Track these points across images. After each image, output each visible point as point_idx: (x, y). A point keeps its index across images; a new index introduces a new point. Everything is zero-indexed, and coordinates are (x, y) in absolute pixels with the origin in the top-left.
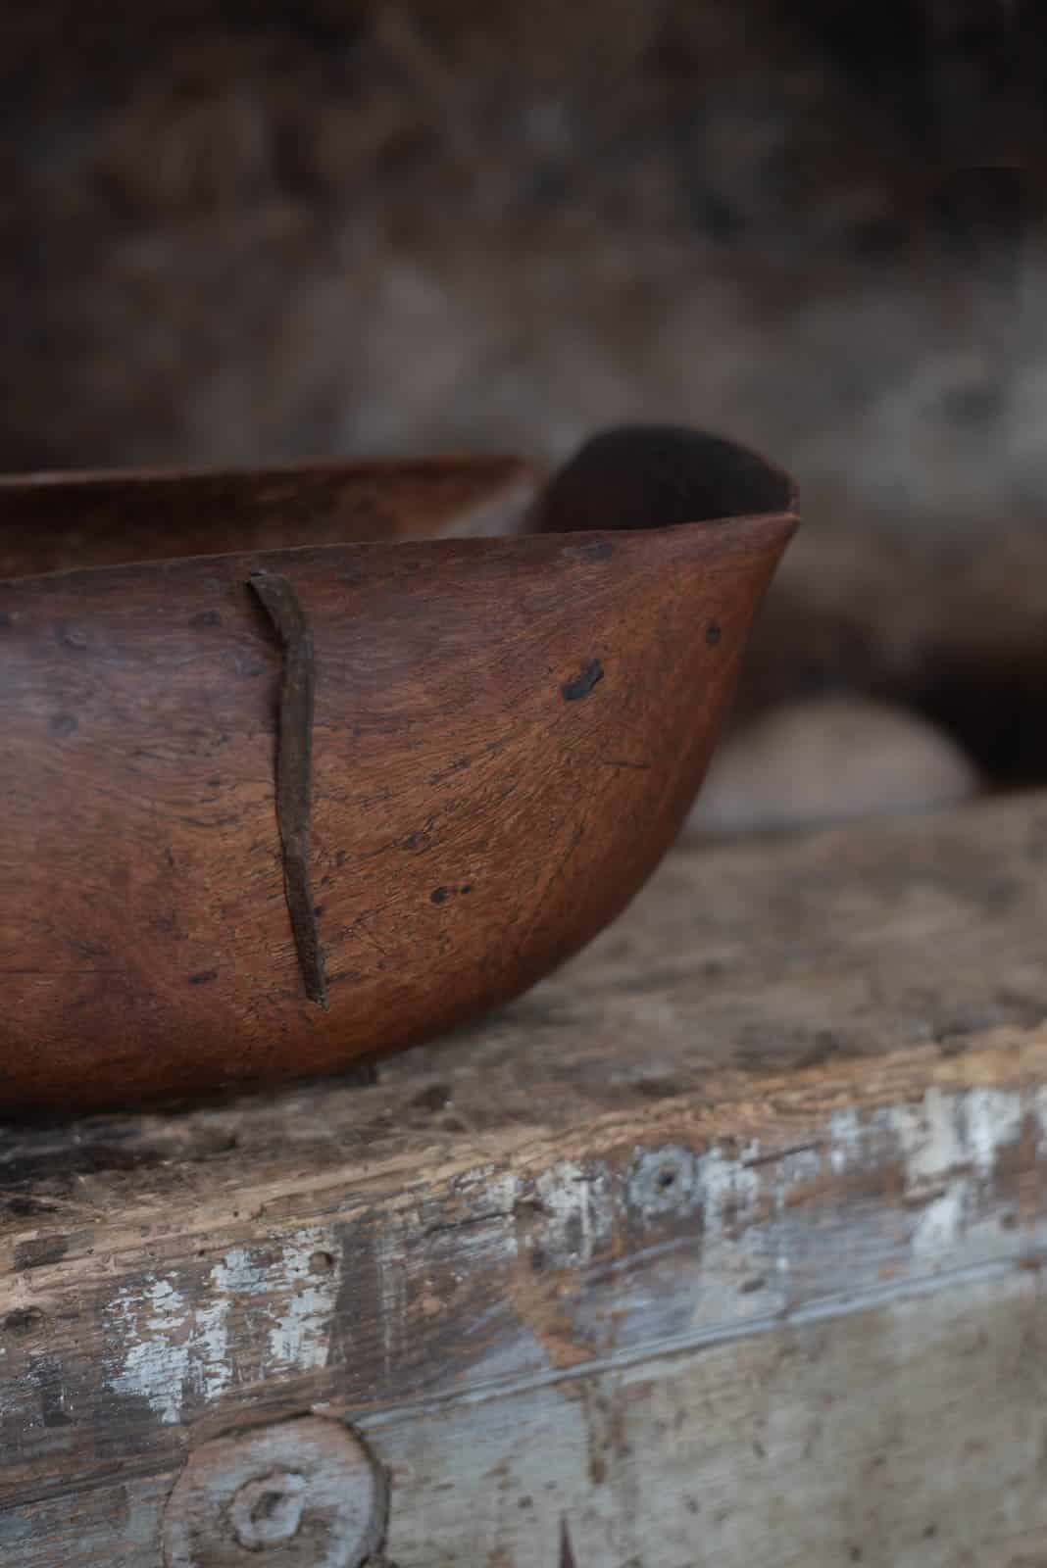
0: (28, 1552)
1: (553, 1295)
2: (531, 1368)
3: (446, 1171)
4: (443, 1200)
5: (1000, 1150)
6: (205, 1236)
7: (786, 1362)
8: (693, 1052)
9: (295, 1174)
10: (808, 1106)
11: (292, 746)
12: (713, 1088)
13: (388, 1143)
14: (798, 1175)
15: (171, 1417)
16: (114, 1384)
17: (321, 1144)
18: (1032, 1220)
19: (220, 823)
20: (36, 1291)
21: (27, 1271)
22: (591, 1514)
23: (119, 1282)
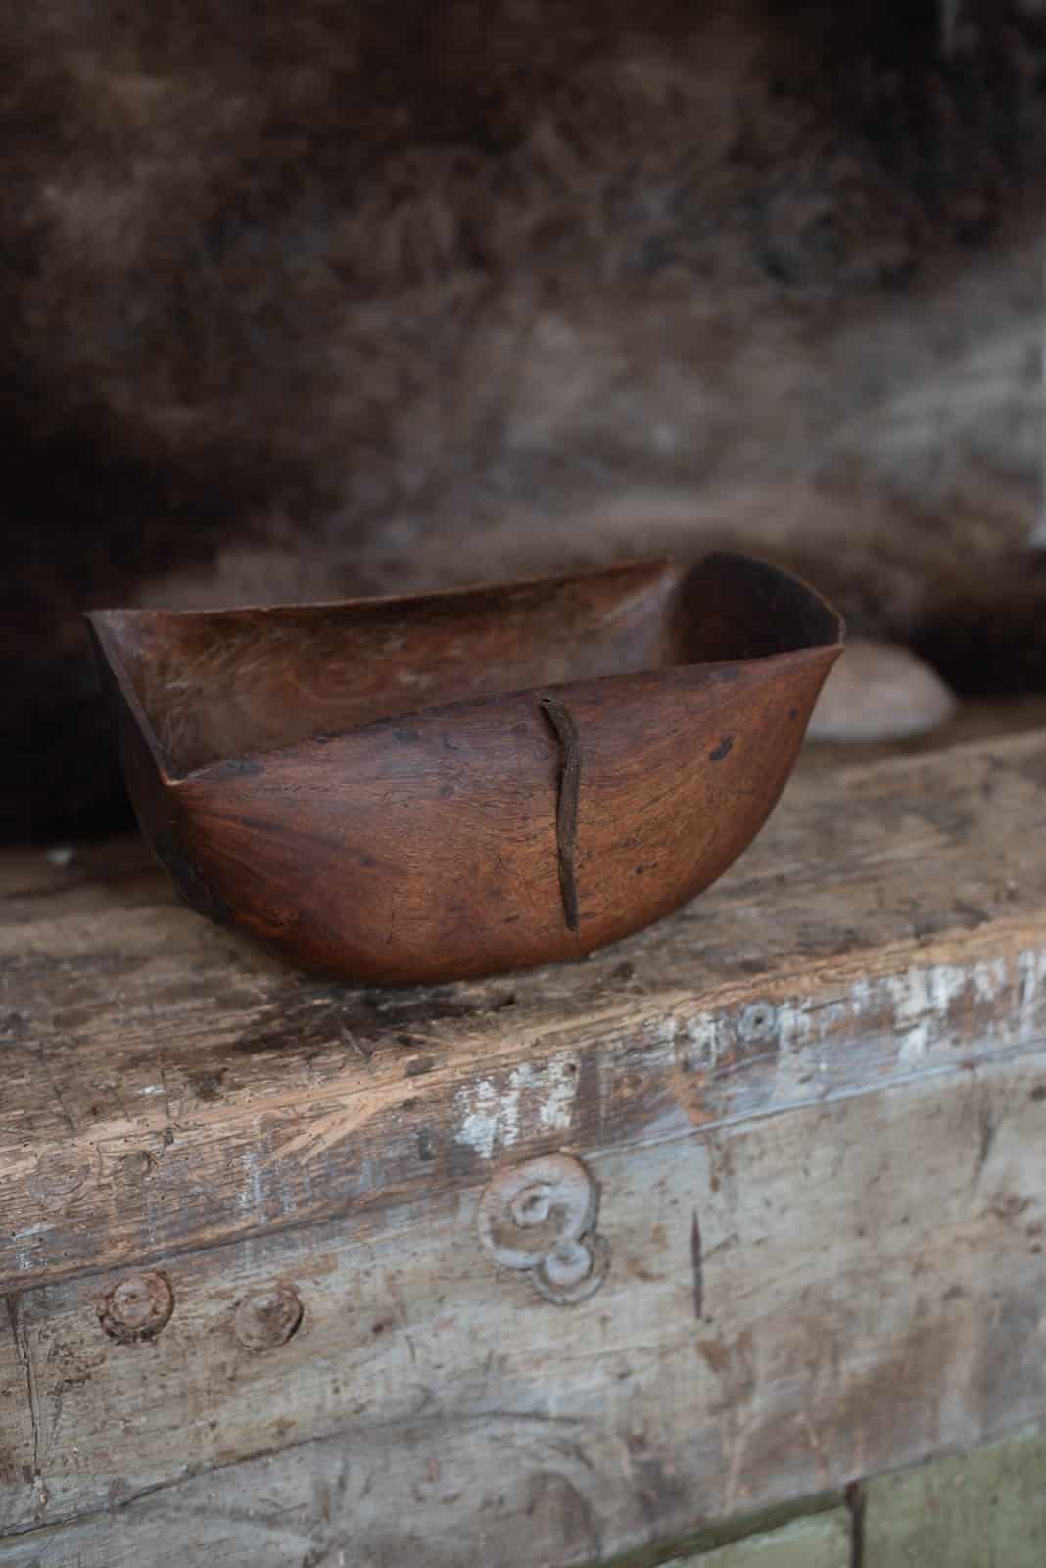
0: (406, 1229)
1: (694, 1086)
2: (678, 1127)
3: (638, 1018)
4: (635, 1034)
5: (951, 1000)
6: (507, 1056)
7: (824, 1122)
8: (772, 941)
9: (554, 1020)
10: (840, 977)
11: (567, 798)
12: (786, 967)
13: (603, 1001)
14: (833, 1017)
15: (486, 1155)
16: (458, 1138)
17: (564, 1000)
18: (969, 1042)
19: (527, 839)
20: (419, 1088)
21: (413, 1077)
22: (710, 1208)
23: (462, 1082)
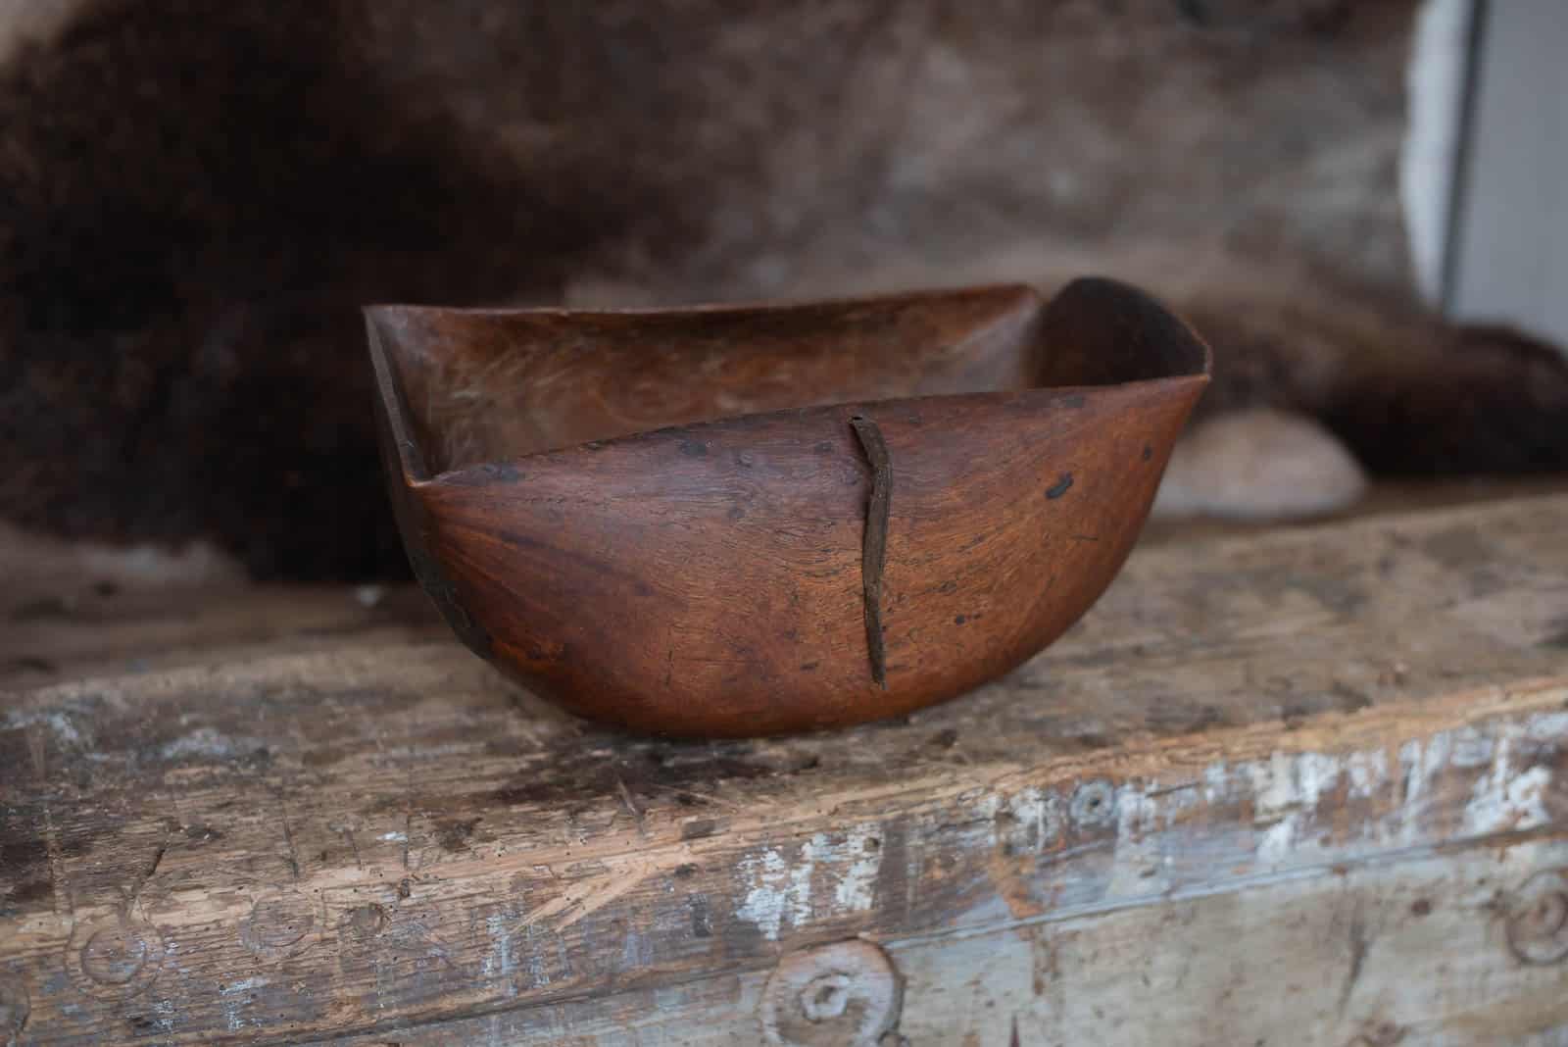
0: (678, 1015)
1: (1017, 872)
2: (998, 918)
3: (954, 791)
4: (950, 809)
5: (1322, 793)
6: (800, 825)
7: (1167, 924)
8: (1119, 716)
9: (856, 787)
10: (1193, 759)
11: (875, 528)
12: (1130, 744)
13: (917, 769)
14: (1182, 803)
15: (772, 936)
16: (738, 913)
17: (873, 766)
18: (1341, 841)
19: (828, 575)
20: (695, 853)
21: (690, 841)
22: (1032, 1014)
23: (745, 851)
